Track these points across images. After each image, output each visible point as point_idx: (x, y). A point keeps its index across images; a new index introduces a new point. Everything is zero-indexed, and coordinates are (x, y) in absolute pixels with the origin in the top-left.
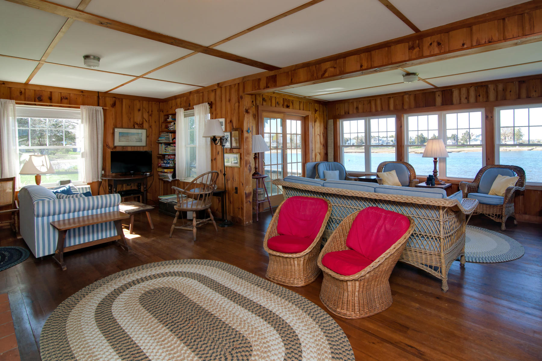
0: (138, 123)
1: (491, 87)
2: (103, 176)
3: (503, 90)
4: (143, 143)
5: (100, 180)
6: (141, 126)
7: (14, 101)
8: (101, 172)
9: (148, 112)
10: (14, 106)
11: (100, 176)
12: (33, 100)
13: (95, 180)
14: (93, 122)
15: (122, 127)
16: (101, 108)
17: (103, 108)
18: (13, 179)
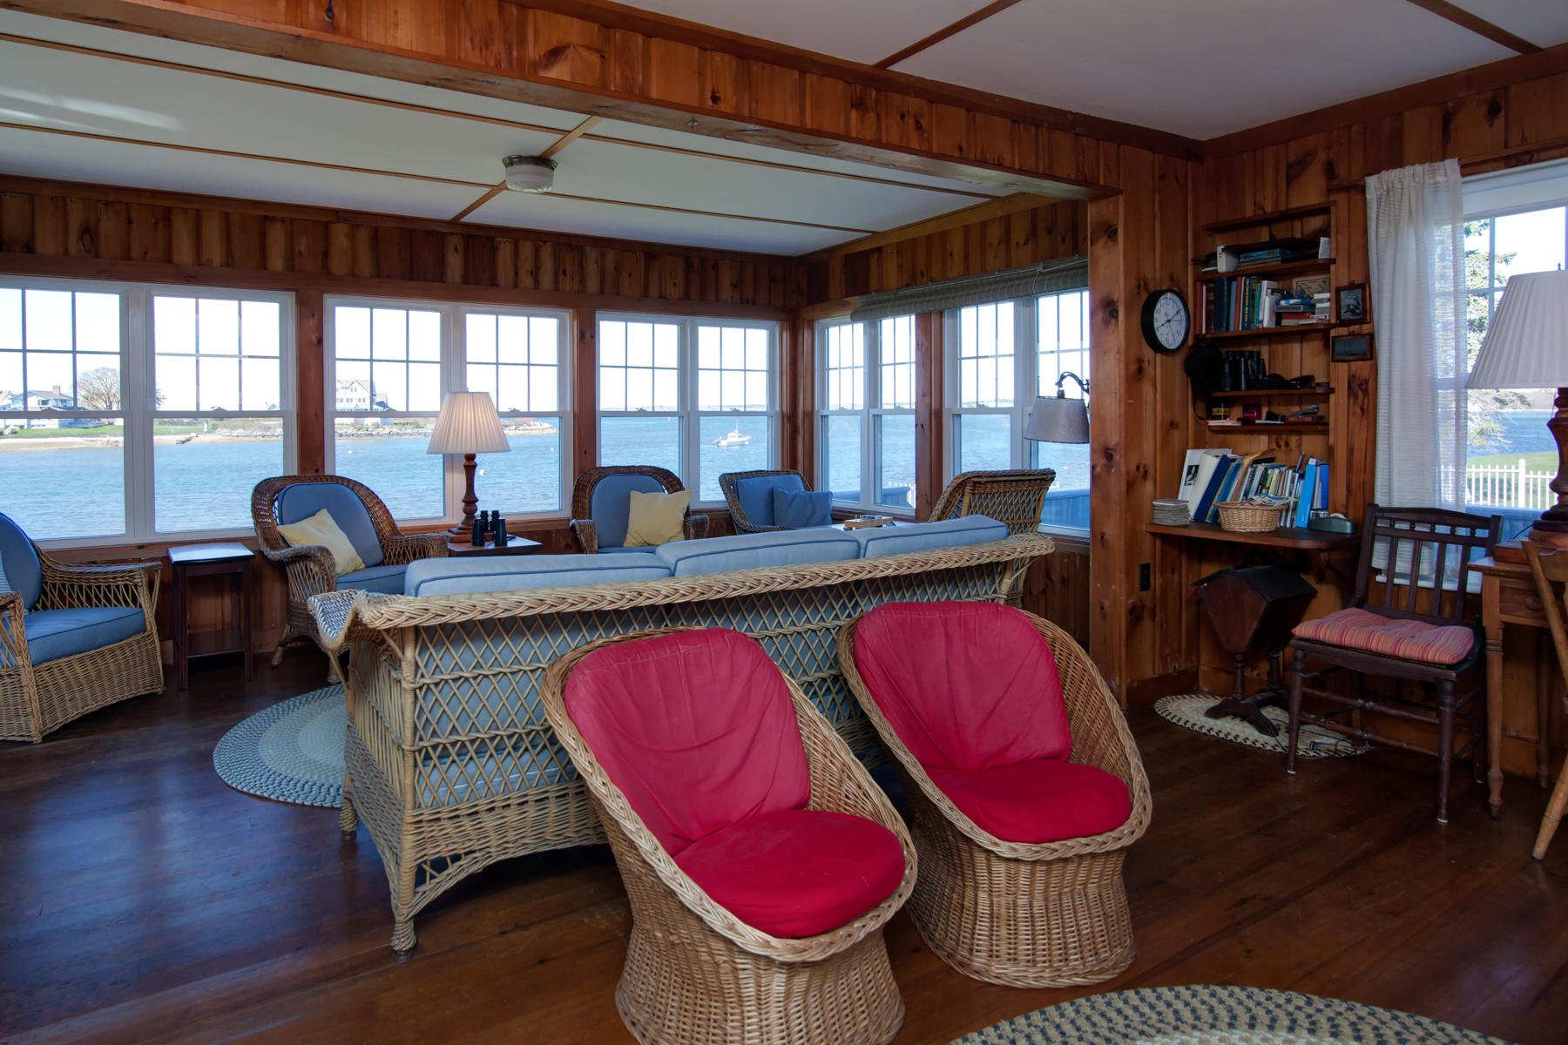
1: (592, 254)
3: (616, 268)
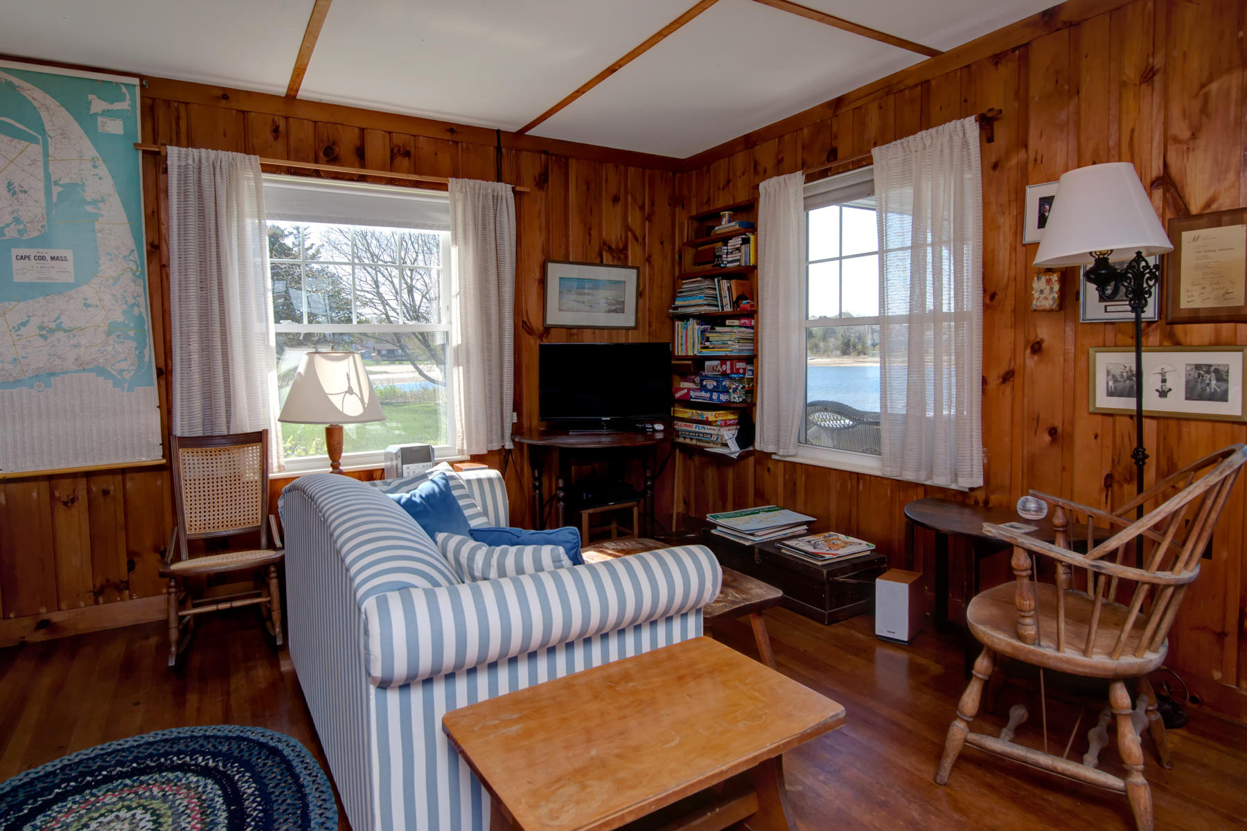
0: (614, 246)
2: (517, 429)
4: (627, 319)
5: (509, 445)
6: (620, 259)
7: (256, 160)
8: (511, 418)
9: (642, 208)
10: (258, 181)
11: (508, 431)
12: (312, 156)
13: (496, 446)
14: (484, 240)
15: (566, 261)
16: (509, 187)
17: (514, 190)
18: (260, 438)
